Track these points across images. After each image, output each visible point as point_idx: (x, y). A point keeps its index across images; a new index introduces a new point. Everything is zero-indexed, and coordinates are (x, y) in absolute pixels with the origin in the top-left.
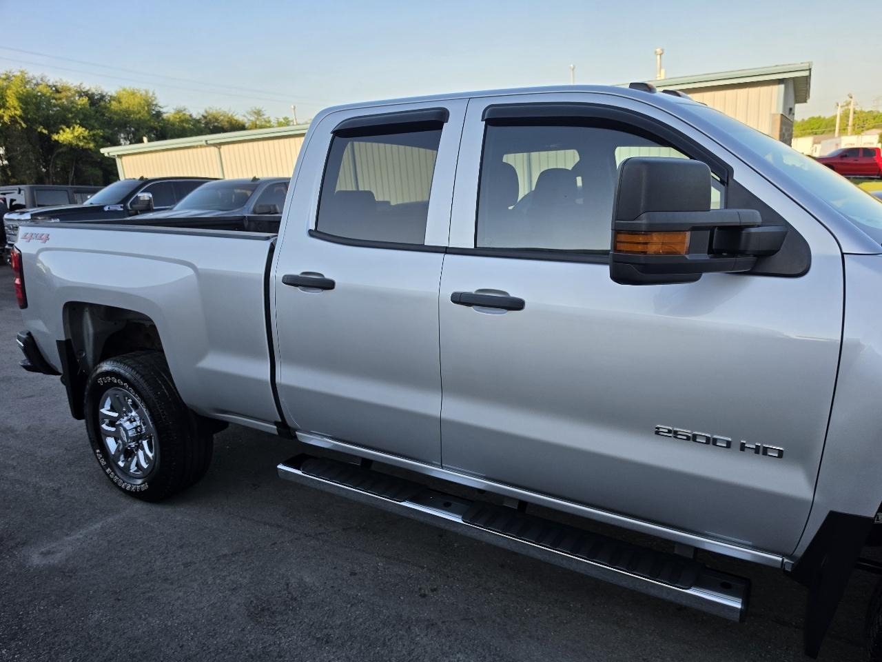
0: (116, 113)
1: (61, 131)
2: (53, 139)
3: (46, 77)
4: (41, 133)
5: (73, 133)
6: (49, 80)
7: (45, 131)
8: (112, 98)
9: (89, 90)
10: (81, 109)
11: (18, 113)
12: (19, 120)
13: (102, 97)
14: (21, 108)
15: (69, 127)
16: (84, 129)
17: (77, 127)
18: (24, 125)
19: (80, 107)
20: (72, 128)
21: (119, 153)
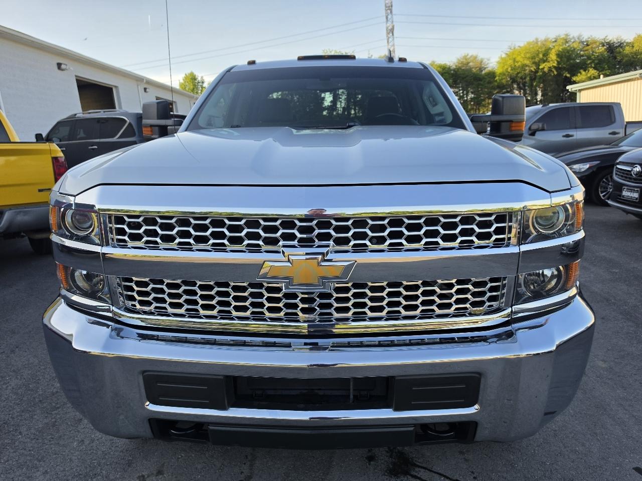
0: (627, 55)
1: (579, 74)
2: (572, 80)
3: (581, 36)
4: (566, 76)
5: (587, 75)
6: (583, 38)
7: (568, 75)
8: (628, 44)
9: (610, 41)
10: (598, 56)
11: (555, 65)
12: (553, 70)
13: (621, 45)
14: (557, 61)
15: (585, 71)
16: (596, 71)
17: (591, 69)
18: (555, 73)
19: (597, 54)
20: (587, 71)
21: (580, 88)
